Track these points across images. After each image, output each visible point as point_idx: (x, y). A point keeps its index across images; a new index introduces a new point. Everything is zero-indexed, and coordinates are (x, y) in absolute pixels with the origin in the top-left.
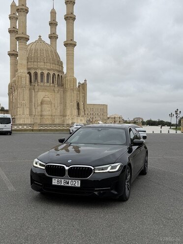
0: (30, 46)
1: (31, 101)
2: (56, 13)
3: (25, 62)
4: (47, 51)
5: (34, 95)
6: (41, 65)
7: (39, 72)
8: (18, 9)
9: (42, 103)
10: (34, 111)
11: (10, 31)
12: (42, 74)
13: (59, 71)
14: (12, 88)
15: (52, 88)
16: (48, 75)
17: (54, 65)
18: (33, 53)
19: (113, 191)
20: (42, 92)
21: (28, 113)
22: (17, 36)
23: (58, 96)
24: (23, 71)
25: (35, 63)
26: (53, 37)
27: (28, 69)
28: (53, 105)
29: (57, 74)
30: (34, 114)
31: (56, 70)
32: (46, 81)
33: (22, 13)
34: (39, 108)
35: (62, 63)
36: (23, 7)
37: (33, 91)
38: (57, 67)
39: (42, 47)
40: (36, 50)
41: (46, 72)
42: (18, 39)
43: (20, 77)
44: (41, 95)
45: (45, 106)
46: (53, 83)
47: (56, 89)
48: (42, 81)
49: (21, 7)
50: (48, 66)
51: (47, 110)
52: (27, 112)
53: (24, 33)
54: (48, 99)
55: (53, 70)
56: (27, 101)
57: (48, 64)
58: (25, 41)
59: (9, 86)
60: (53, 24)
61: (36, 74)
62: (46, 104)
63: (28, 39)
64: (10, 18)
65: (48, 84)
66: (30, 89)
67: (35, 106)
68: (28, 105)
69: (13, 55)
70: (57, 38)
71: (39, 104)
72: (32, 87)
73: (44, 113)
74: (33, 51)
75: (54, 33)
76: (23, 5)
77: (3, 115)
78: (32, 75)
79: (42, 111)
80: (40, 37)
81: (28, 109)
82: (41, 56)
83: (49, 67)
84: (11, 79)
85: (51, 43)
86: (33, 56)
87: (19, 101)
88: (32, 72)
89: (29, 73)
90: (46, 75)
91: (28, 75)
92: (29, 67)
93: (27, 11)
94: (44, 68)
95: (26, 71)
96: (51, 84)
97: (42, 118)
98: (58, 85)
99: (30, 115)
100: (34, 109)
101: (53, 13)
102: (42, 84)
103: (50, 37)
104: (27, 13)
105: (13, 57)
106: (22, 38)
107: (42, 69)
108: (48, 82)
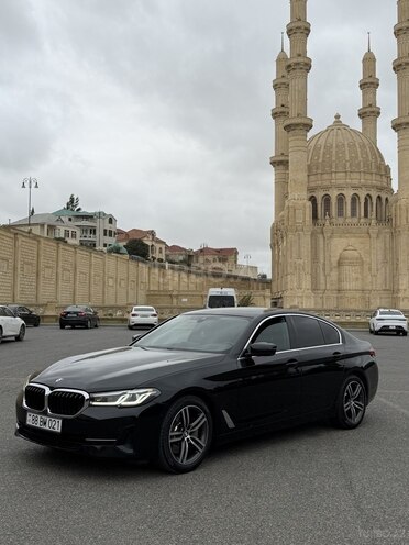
0: (314, 141)
1: (315, 259)
2: (374, 60)
3: (302, 176)
4: (352, 146)
5: (322, 246)
6: (339, 178)
7: (334, 194)
8: (289, 66)
9: (339, 264)
10: (322, 281)
11: (275, 115)
12: (341, 198)
13: (381, 189)
14: (278, 234)
15: (365, 228)
16: (355, 199)
17: (368, 176)
18: (321, 155)
19: (121, 447)
20: (340, 237)
21: (309, 286)
22: (288, 122)
23: (378, 245)
24: (299, 196)
25: (325, 176)
26: (369, 113)
27: (310, 190)
28: (366, 267)
29: (374, 195)
30: (323, 287)
31: (373, 187)
32: (349, 213)
33: (298, 72)
34: (334, 275)
35: (387, 169)
36: (300, 60)
37: (321, 236)
38: (374, 180)
39: (340, 138)
40: (328, 148)
41: (349, 194)
42: (288, 128)
43: (292, 210)
44: (339, 245)
45: (347, 269)
46: (366, 216)
47: (374, 230)
48: (340, 213)
49: (295, 60)
50: (356, 179)
51: (352, 279)
52: (307, 283)
53: (303, 113)
54: (356, 254)
55: (366, 186)
56: (306, 260)
57: (355, 175)
58: (302, 132)
59: (272, 228)
60: (369, 84)
61: (327, 199)
62: (351, 264)
63: (309, 126)
64: (275, 86)
65: (355, 220)
66: (312, 235)
67: (324, 270)
68: (308, 269)
69: (280, 163)
70: (379, 113)
71: (335, 264)
72: (318, 229)
73: (346, 285)
74: (322, 151)
75: (370, 105)
76: (299, 55)
77: (219, 290)
78: (319, 201)
79: (339, 280)
80: (338, 117)
81: (309, 277)
82: (338, 158)
83: (356, 182)
84: (276, 214)
85: (364, 129)
86: (320, 160)
87: (289, 260)
88: (319, 195)
89: (313, 200)
90: (348, 200)
91: (309, 204)
92: (313, 185)
93: (307, 66)
94: (345, 184)
95: (305, 195)
96: (362, 220)
97: (341, 297)
98: (379, 220)
99: (315, 289)
100: (322, 277)
101: (369, 61)
102: (341, 220)
103: (362, 115)
104: (308, 71)
105: (281, 167)
106: (297, 125)
107: (339, 187)
108: (353, 215)
